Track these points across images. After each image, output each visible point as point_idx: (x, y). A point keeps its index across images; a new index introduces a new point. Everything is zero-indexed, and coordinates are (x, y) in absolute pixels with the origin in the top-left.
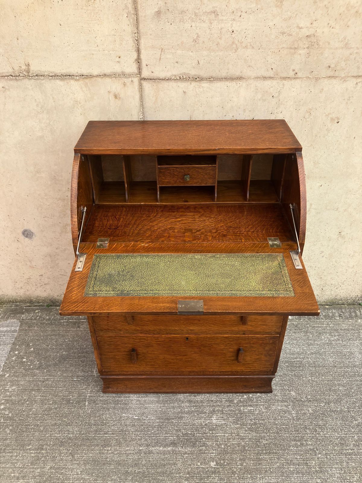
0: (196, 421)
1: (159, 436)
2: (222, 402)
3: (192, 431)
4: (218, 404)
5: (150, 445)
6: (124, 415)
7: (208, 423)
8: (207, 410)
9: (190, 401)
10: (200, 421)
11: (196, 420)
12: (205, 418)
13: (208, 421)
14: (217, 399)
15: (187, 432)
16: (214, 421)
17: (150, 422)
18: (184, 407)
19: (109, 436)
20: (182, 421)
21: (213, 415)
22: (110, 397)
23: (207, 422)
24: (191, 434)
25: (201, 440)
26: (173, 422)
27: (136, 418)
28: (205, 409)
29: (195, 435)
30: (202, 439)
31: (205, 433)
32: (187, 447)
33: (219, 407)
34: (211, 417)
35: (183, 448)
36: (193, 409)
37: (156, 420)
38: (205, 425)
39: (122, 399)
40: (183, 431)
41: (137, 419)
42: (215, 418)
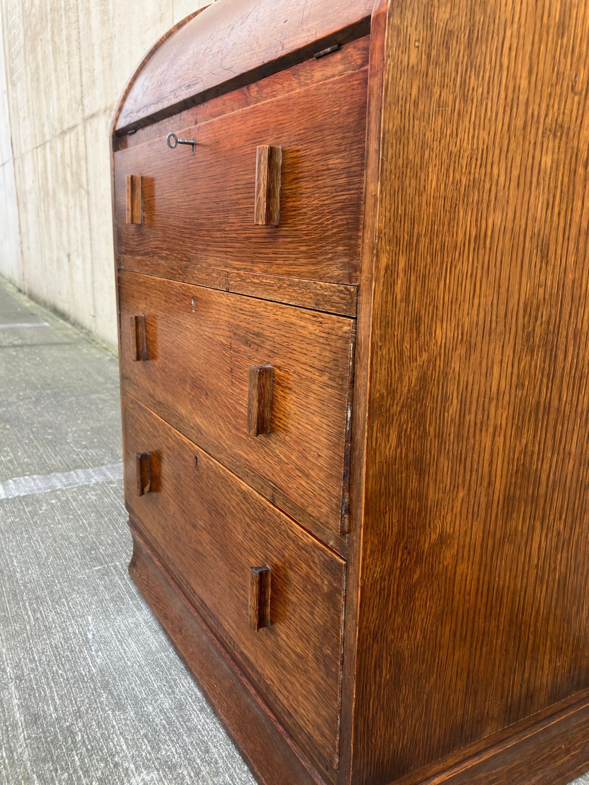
0: (122, 739)
1: (51, 688)
2: (217, 774)
3: (84, 742)
4: (202, 768)
5: (21, 681)
6: (90, 618)
7: (127, 769)
8: (170, 750)
9: (180, 707)
10: (125, 747)
11: (126, 739)
12: (140, 756)
13: (132, 766)
14: (220, 761)
15: (79, 733)
16: (139, 779)
17: (85, 659)
18: (156, 702)
19: (29, 617)
20: (110, 712)
21: (158, 770)
22: (125, 584)
23: (126, 765)
24: (74, 742)
25: (62, 769)
26: (99, 696)
27: (90, 636)
28: (168, 746)
29: (74, 752)
30: (65, 769)
31: (86, 772)
32: (33, 749)
33: (192, 774)
34: (147, 768)
35: (25, 740)
36: (157, 721)
37: (95, 666)
38: (116, 765)
39: (131, 603)
40: (80, 724)
41: (87, 638)
42: (147, 778)
